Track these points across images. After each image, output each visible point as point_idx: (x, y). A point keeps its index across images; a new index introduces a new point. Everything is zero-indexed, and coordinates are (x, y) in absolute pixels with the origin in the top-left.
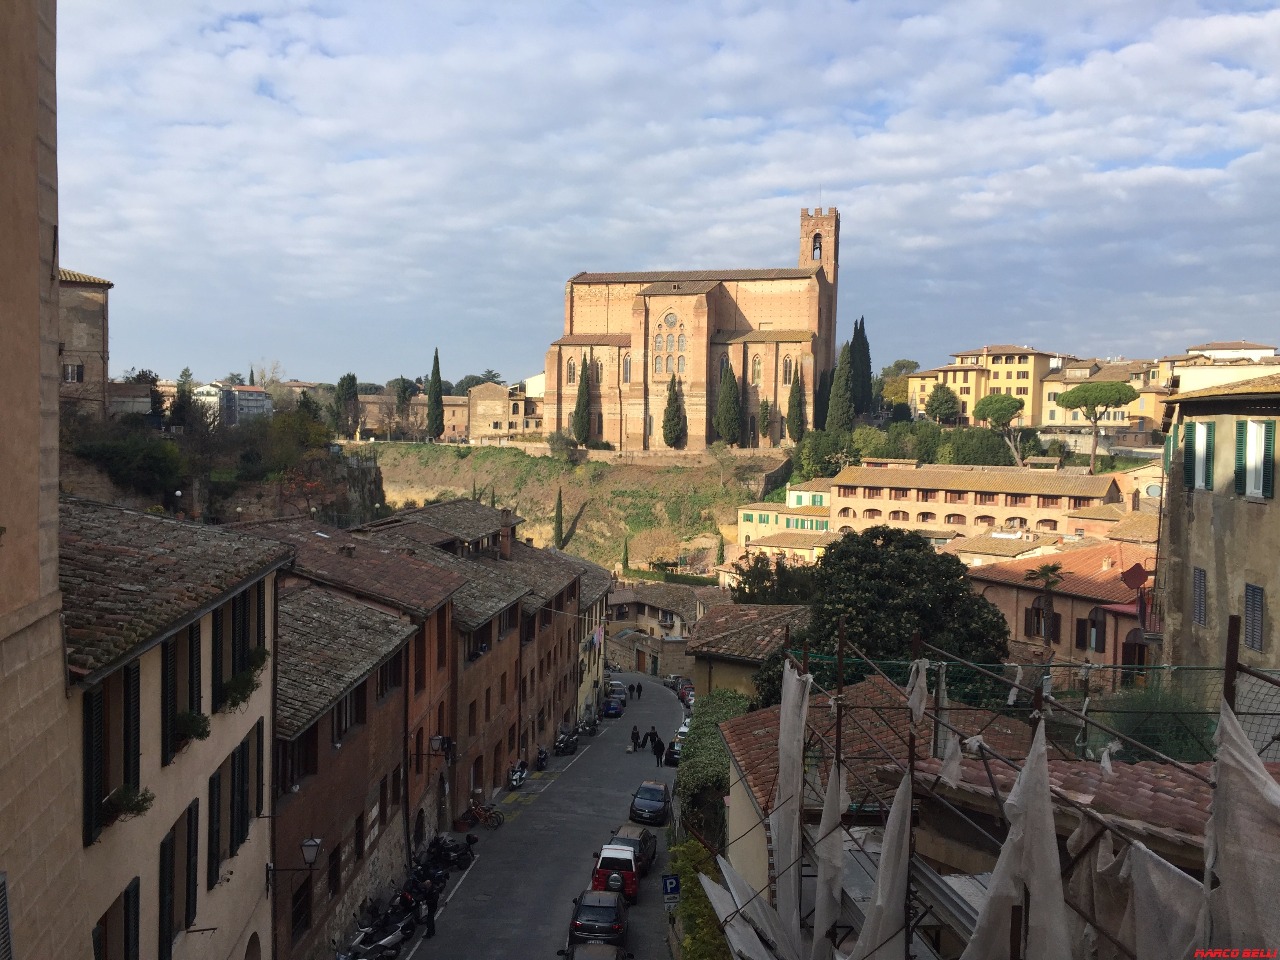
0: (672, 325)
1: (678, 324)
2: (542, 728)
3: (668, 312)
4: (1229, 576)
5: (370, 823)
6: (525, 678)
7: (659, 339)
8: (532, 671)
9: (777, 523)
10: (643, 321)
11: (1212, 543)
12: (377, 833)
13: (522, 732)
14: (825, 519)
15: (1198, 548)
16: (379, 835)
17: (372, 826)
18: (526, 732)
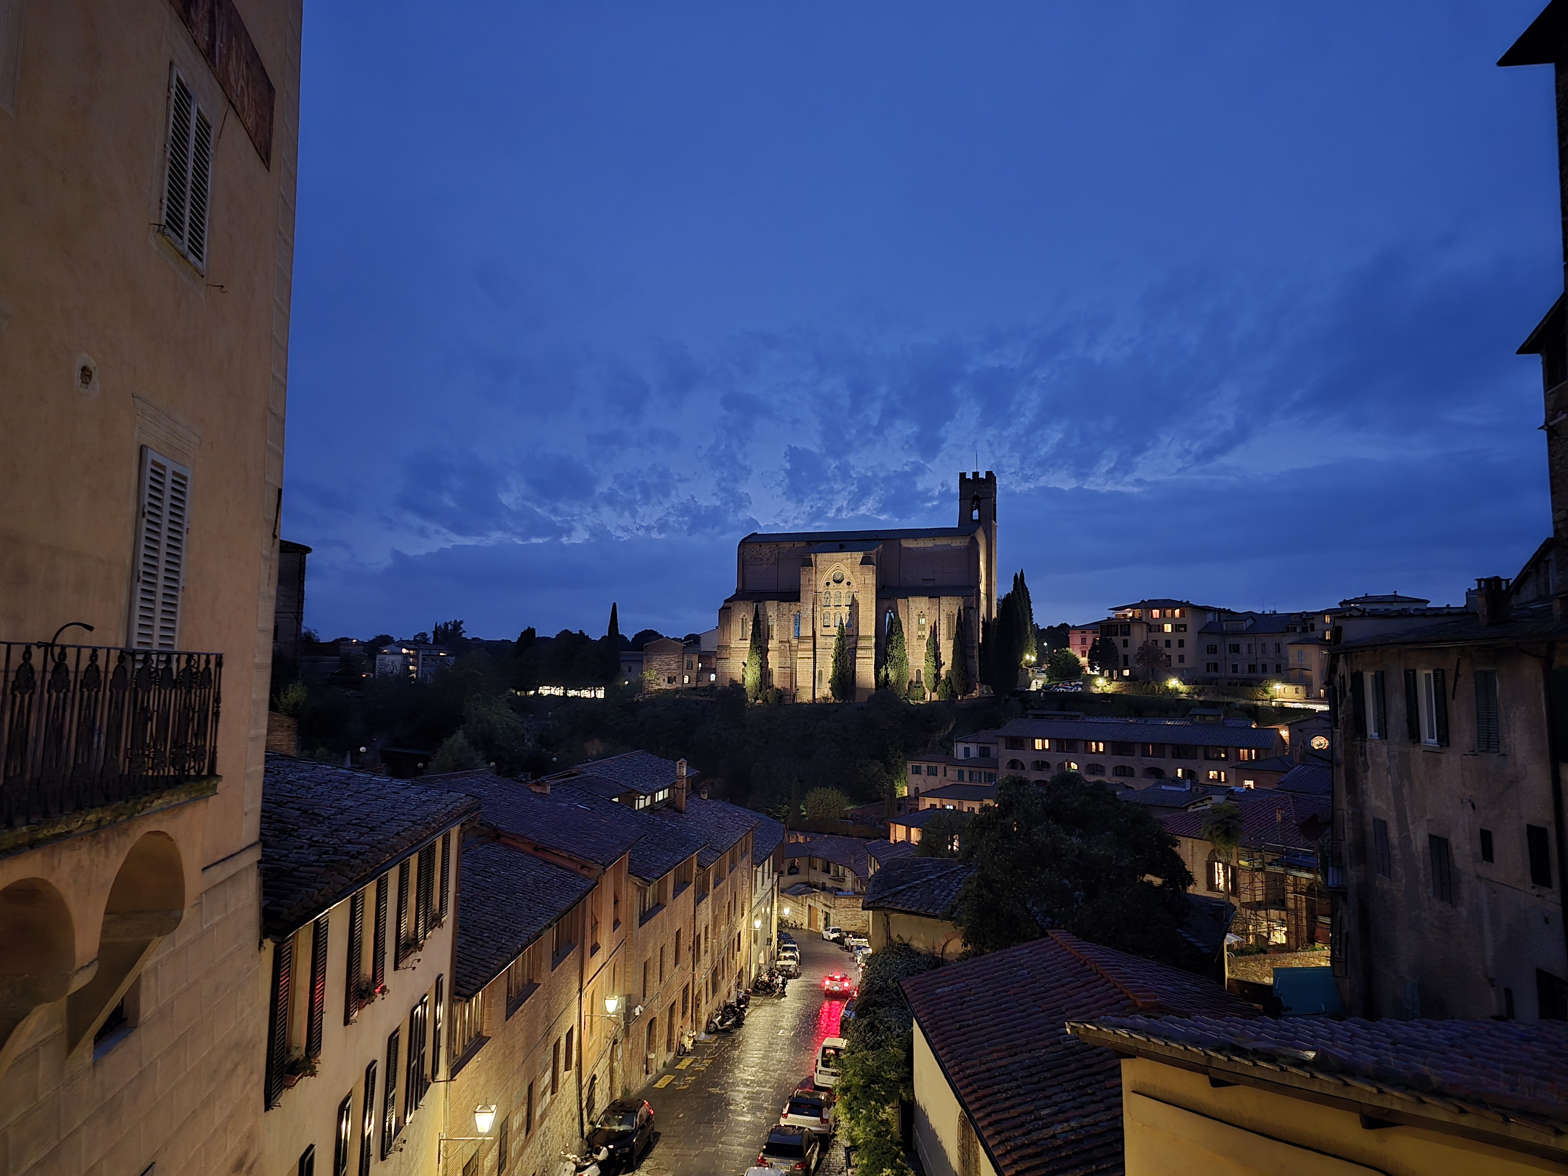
0: (839, 582)
1: (845, 581)
2: (715, 988)
3: (835, 569)
4: (1411, 827)
5: (542, 1089)
6: (699, 935)
7: (827, 595)
8: (707, 928)
9: (945, 775)
10: (811, 578)
11: (1390, 794)
12: (548, 1100)
13: (696, 992)
14: (994, 771)
15: (1376, 799)
16: (552, 1102)
17: (544, 1093)
18: (700, 992)
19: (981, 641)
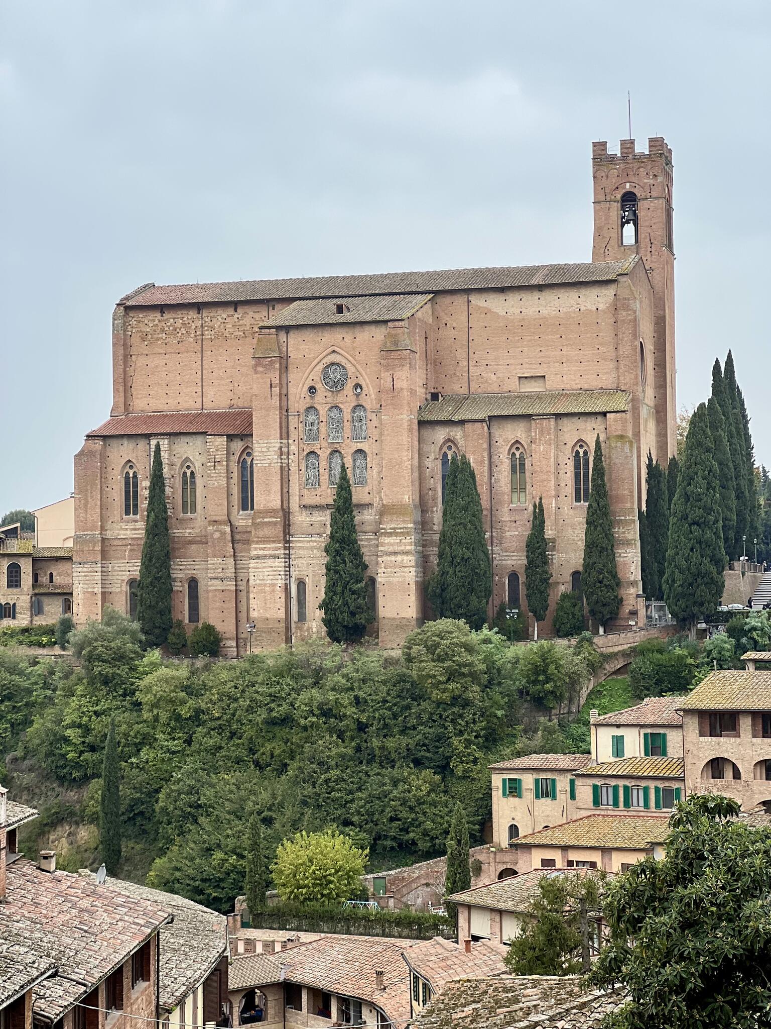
0: (337, 386)
1: (350, 385)
3: (329, 360)
7: (312, 418)
9: (573, 797)
10: (276, 381)
14: (675, 785)
19: (644, 508)
